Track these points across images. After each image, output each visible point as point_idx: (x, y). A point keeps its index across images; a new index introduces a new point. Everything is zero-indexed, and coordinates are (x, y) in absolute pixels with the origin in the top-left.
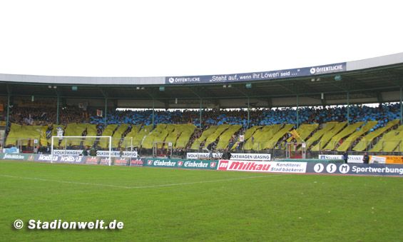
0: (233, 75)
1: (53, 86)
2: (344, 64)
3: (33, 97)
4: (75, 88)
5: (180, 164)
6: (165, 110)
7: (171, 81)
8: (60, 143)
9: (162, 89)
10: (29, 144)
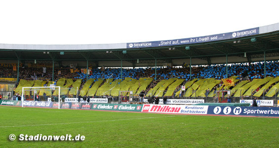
0: (176, 40)
1: (46, 52)
2: (258, 29)
3: (35, 61)
4: (62, 53)
5: (115, 107)
6: (132, 68)
7: (131, 46)
8: (52, 93)
9: (124, 52)
10: (31, 94)
